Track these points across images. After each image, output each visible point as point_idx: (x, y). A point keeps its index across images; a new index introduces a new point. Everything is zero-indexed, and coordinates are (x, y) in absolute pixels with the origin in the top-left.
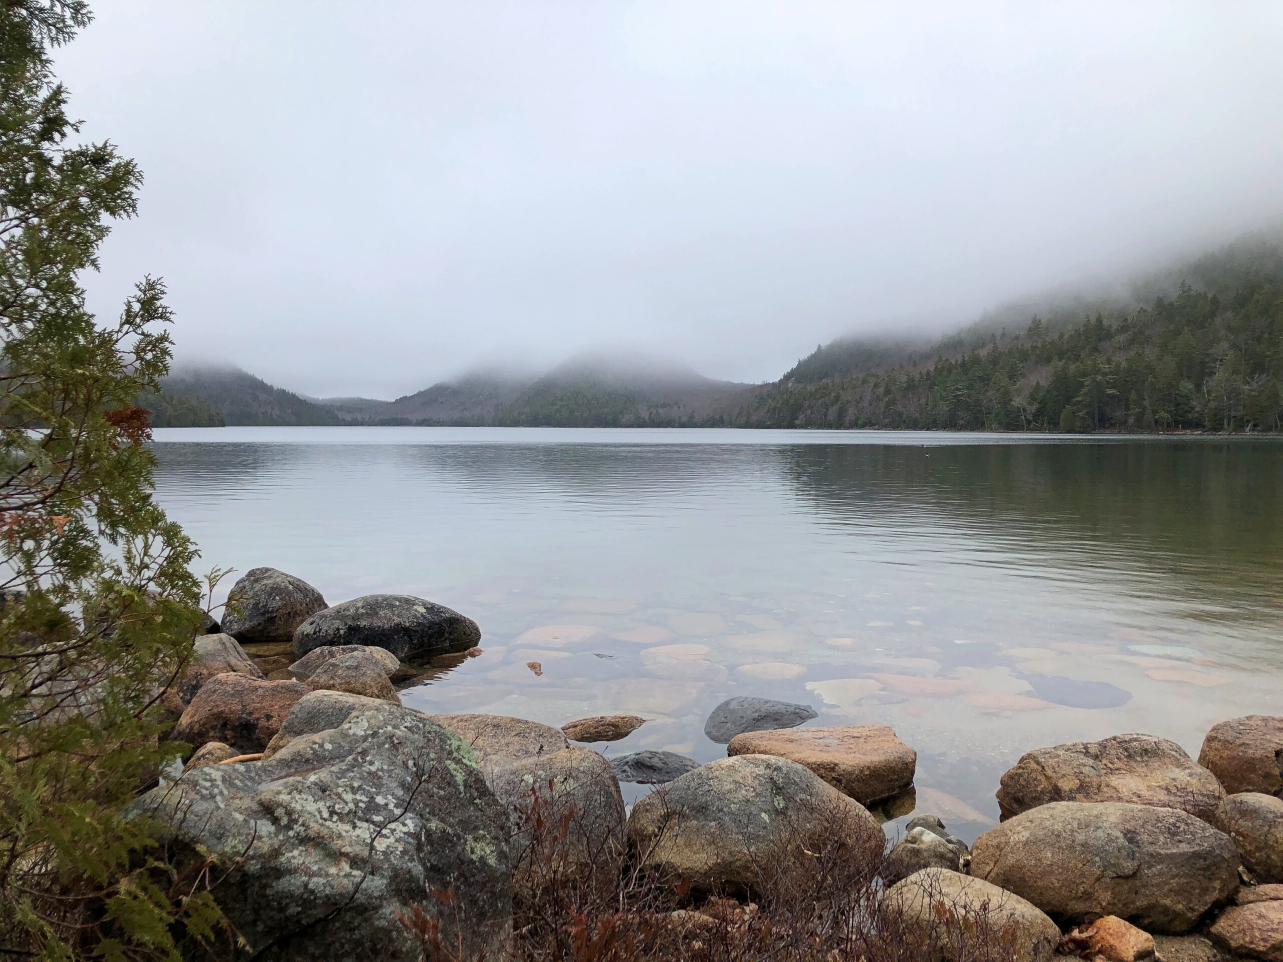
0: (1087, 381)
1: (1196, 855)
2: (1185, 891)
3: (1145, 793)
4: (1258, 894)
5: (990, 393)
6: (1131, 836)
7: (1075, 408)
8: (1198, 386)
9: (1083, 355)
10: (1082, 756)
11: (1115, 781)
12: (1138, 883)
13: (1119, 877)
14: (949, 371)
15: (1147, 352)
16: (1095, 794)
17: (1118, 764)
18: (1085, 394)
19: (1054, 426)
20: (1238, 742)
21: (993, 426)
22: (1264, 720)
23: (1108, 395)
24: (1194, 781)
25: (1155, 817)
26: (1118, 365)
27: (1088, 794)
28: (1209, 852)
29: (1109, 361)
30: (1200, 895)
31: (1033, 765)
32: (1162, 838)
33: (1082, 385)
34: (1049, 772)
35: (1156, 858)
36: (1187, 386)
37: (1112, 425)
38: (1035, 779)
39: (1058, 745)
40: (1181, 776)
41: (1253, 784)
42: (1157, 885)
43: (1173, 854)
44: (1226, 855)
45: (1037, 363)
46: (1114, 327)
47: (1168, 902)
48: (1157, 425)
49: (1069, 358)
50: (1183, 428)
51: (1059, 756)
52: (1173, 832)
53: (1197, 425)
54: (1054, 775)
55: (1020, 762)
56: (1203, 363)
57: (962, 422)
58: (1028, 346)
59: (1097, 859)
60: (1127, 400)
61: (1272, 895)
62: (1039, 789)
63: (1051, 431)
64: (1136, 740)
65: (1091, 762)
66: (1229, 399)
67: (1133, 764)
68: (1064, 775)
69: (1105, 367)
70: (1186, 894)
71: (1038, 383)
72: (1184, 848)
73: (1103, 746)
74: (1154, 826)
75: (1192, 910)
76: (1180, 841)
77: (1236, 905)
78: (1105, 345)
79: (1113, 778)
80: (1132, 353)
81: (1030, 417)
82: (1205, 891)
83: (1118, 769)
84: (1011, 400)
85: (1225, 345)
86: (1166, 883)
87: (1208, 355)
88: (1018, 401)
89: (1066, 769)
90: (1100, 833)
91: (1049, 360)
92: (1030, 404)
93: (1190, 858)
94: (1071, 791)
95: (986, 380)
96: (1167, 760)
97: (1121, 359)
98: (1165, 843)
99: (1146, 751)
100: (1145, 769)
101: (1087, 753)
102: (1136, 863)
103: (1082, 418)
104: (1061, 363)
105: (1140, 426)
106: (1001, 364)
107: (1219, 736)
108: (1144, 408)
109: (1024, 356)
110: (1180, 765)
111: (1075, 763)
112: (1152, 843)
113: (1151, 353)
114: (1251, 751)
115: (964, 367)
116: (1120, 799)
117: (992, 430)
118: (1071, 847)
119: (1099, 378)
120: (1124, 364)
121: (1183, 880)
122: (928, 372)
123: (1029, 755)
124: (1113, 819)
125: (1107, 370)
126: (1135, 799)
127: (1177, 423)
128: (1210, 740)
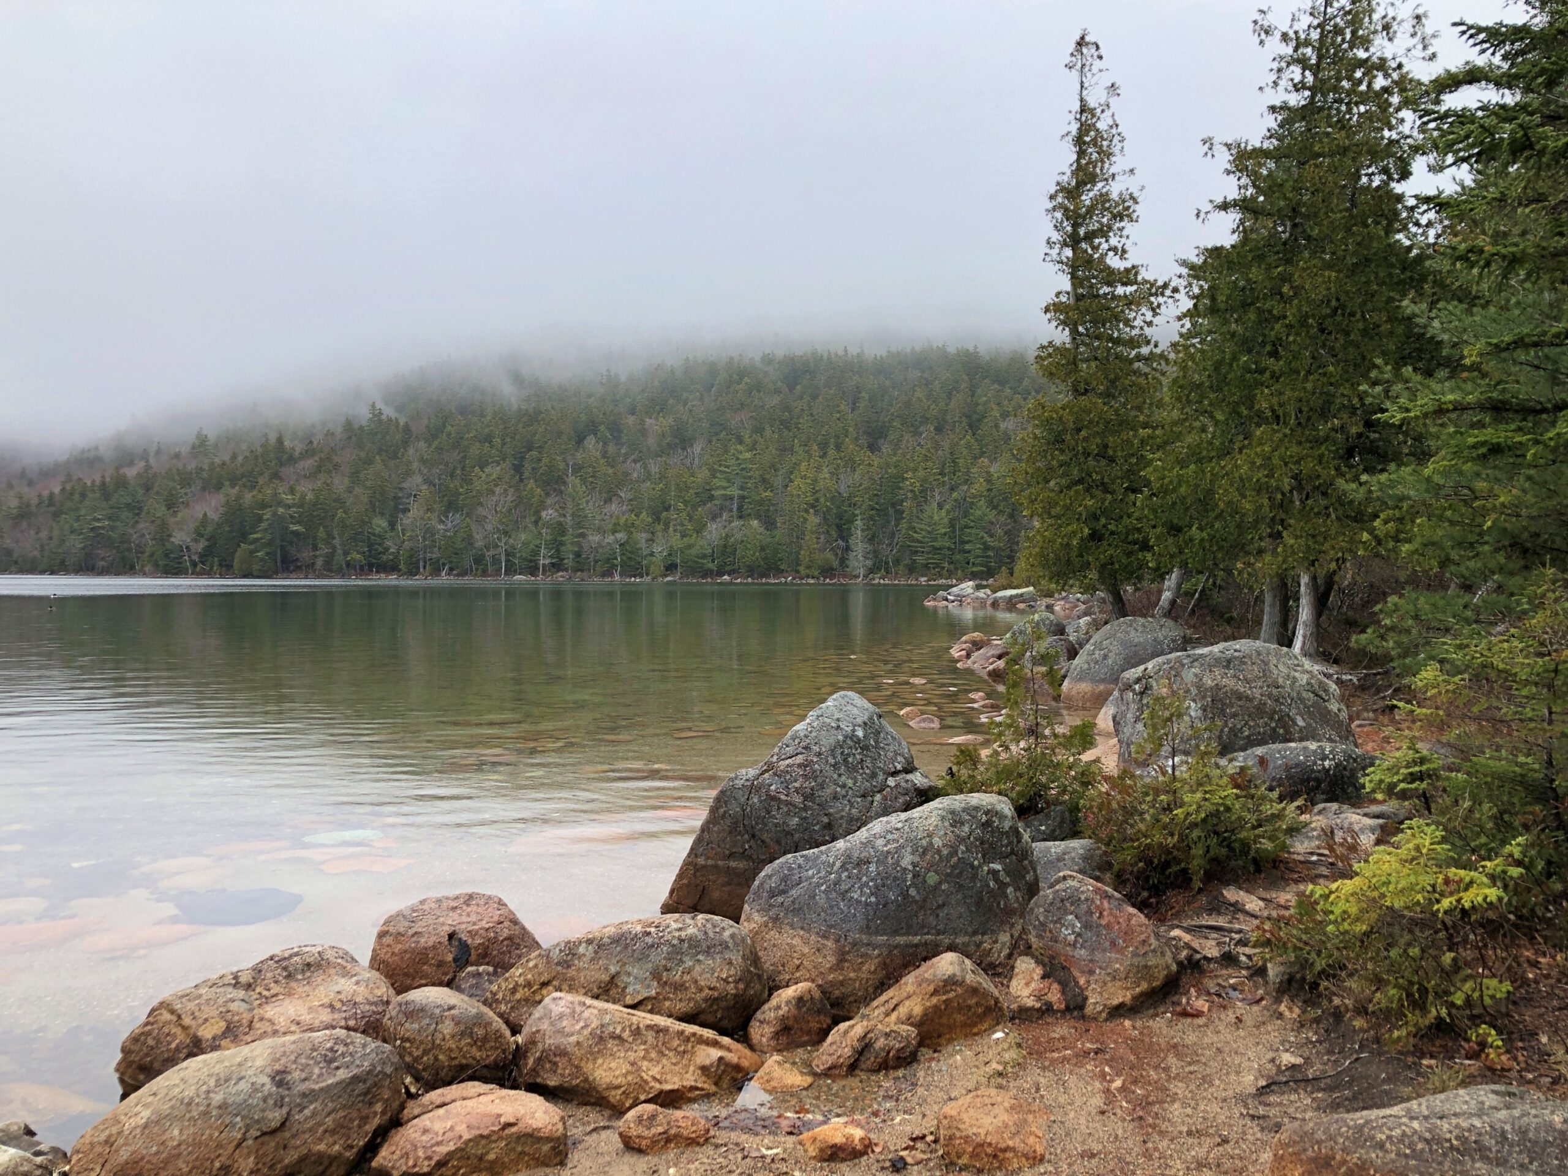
0: (267, 515)
1: (356, 1079)
2: (343, 1127)
3: (306, 1018)
4: (423, 1106)
5: (141, 526)
6: (280, 1079)
7: (252, 547)
8: (392, 525)
9: (261, 482)
10: (230, 989)
11: (270, 1011)
12: (287, 1134)
13: (264, 1134)
14: (83, 496)
15: (336, 481)
16: (246, 1034)
17: (275, 989)
18: (265, 530)
19: (226, 569)
20: (411, 932)
21: (147, 569)
22: (439, 901)
23: (293, 532)
24: (361, 989)
25: (310, 1046)
26: (303, 497)
27: (236, 1036)
28: (369, 1072)
29: (292, 491)
30: (360, 1127)
31: (167, 1016)
32: (317, 1071)
33: (260, 519)
34: (187, 1021)
35: (309, 1096)
36: (380, 523)
37: (298, 568)
38: (168, 1034)
39: (199, 981)
40: (346, 986)
41: (425, 976)
42: (310, 1130)
43: (328, 1086)
44: (389, 1070)
45: (204, 489)
46: (298, 451)
47: (322, 1147)
48: (349, 569)
49: (244, 485)
50: (378, 572)
51: (200, 996)
52: (330, 1060)
53: (391, 568)
54: (193, 1023)
55: (149, 1016)
56: (396, 498)
57: (102, 563)
58: (192, 466)
59: (238, 1119)
60: (315, 538)
61: (438, 1102)
62: (173, 1046)
63: (222, 576)
64: (297, 954)
65: (241, 994)
66: (424, 538)
67: (294, 984)
68: (206, 1020)
69: (288, 498)
70: (343, 1131)
71: (205, 515)
72: (342, 1074)
73: (258, 970)
74: (309, 1057)
75: (351, 1147)
76: (337, 1068)
77: (401, 1125)
78: (287, 471)
79: (268, 1008)
80: (319, 484)
81: (196, 558)
82: (365, 1119)
83: (276, 995)
84: (170, 536)
85: (419, 479)
86: (320, 1124)
87: (401, 489)
88: (180, 537)
89: (210, 1012)
90: (243, 1085)
91: (219, 487)
92: (195, 541)
93: (349, 1084)
94: (214, 1038)
95: (136, 509)
96: (332, 971)
97: (307, 489)
98: (321, 1075)
99: (309, 965)
100: (306, 988)
101: (237, 985)
102: (285, 1110)
103: (262, 560)
104: (234, 491)
105: (329, 570)
106: (156, 489)
107: (391, 929)
108: (334, 548)
109: (186, 480)
110: (346, 974)
111: (221, 1001)
112: (305, 1080)
113: (340, 484)
114: (423, 940)
115: (105, 491)
116: (275, 1033)
117: (145, 575)
118: (206, 1114)
119: (281, 510)
120: (310, 496)
121: (341, 1114)
122: (52, 495)
123: (162, 1003)
124: (259, 1063)
125: (290, 502)
126: (293, 1028)
127: (371, 566)
128: (381, 935)
